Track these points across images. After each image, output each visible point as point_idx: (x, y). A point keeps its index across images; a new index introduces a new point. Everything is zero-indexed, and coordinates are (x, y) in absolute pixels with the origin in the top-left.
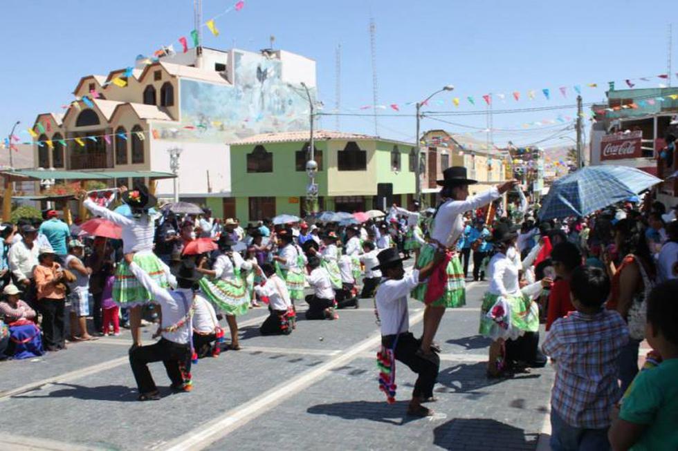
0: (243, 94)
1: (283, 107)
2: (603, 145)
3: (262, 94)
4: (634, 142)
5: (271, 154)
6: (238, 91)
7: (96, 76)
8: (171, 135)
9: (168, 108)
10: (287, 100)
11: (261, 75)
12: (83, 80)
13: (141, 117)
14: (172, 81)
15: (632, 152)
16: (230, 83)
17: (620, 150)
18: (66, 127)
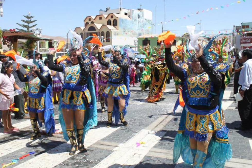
0: (134, 22)
1: (144, 26)
2: (241, 40)
3: (139, 22)
4: (250, 39)
5: (150, 41)
6: (133, 21)
7: (91, 16)
8: (117, 34)
9: (115, 26)
10: (145, 23)
11: (139, 17)
12: (87, 17)
13: (110, 29)
14: (117, 19)
15: (249, 42)
16: (131, 19)
17: (246, 41)
18: (85, 31)
